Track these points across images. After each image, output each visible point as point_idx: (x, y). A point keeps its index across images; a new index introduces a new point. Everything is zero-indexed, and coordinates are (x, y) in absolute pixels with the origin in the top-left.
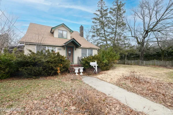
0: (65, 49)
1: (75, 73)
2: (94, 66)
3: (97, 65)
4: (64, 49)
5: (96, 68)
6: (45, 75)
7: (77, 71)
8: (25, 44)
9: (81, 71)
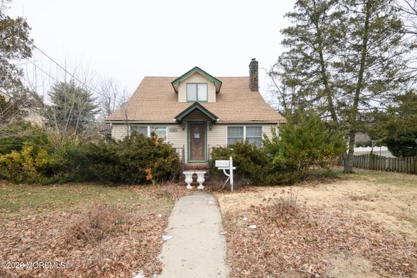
0: (186, 130)
1: (186, 185)
2: (224, 169)
3: (235, 168)
4: (184, 129)
5: (231, 176)
6: (128, 181)
7: (189, 180)
8: (113, 124)
9: (201, 179)
